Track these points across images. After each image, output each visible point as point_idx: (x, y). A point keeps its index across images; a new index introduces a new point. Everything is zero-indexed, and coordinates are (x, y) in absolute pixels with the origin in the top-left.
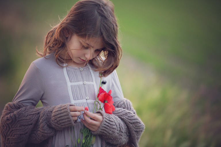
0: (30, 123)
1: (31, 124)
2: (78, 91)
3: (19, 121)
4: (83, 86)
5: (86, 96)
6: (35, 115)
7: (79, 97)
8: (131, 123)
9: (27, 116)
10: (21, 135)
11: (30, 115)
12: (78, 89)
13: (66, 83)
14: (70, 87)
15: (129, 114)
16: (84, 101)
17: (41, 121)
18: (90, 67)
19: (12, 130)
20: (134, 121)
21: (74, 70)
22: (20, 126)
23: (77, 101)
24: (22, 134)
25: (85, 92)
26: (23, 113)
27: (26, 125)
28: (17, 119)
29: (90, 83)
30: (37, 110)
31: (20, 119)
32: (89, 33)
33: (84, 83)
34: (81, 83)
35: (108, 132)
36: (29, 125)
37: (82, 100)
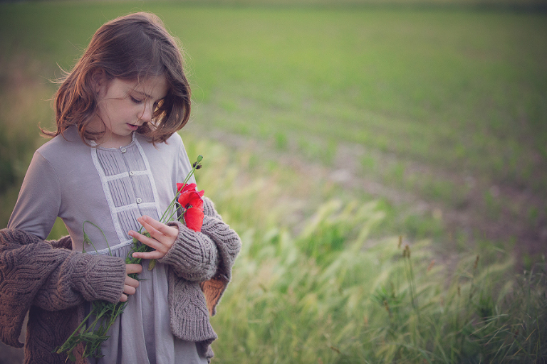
0: (36, 276)
1: (39, 279)
2: (121, 189)
3: (18, 269)
4: (129, 179)
5: (137, 197)
6: (47, 264)
7: (124, 200)
8: (225, 241)
9: (34, 262)
10: (19, 294)
11: (38, 262)
12: (120, 185)
13: (98, 178)
14: (107, 184)
15: (220, 227)
16: (134, 205)
17: (61, 280)
18: (138, 144)
19: (7, 283)
20: (229, 237)
21: (111, 153)
22: (19, 279)
23: (121, 208)
24: (22, 294)
25: (134, 190)
26: (27, 255)
27: (31, 279)
28: (15, 264)
29: (142, 172)
30: (52, 255)
31: (21, 266)
32: (141, 70)
33: (131, 174)
34: (126, 174)
35: (183, 264)
36: (36, 279)
37: (130, 205)
